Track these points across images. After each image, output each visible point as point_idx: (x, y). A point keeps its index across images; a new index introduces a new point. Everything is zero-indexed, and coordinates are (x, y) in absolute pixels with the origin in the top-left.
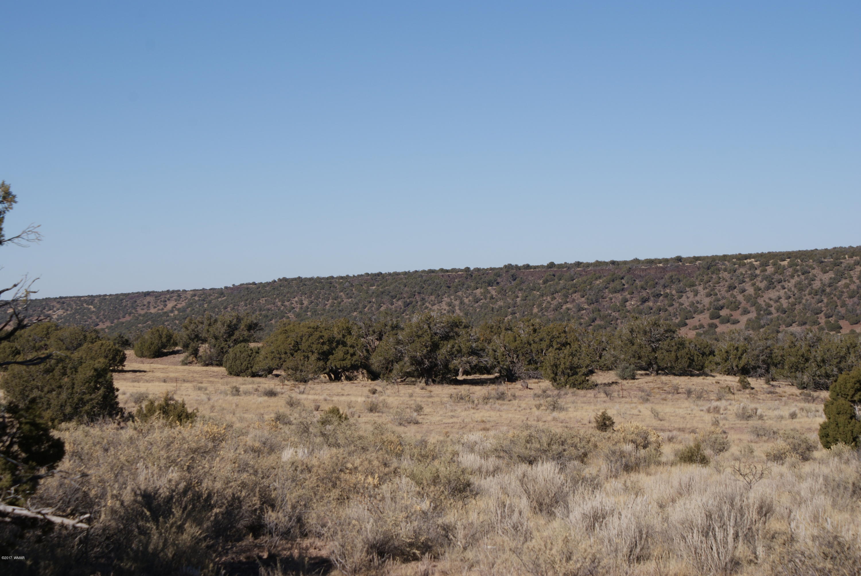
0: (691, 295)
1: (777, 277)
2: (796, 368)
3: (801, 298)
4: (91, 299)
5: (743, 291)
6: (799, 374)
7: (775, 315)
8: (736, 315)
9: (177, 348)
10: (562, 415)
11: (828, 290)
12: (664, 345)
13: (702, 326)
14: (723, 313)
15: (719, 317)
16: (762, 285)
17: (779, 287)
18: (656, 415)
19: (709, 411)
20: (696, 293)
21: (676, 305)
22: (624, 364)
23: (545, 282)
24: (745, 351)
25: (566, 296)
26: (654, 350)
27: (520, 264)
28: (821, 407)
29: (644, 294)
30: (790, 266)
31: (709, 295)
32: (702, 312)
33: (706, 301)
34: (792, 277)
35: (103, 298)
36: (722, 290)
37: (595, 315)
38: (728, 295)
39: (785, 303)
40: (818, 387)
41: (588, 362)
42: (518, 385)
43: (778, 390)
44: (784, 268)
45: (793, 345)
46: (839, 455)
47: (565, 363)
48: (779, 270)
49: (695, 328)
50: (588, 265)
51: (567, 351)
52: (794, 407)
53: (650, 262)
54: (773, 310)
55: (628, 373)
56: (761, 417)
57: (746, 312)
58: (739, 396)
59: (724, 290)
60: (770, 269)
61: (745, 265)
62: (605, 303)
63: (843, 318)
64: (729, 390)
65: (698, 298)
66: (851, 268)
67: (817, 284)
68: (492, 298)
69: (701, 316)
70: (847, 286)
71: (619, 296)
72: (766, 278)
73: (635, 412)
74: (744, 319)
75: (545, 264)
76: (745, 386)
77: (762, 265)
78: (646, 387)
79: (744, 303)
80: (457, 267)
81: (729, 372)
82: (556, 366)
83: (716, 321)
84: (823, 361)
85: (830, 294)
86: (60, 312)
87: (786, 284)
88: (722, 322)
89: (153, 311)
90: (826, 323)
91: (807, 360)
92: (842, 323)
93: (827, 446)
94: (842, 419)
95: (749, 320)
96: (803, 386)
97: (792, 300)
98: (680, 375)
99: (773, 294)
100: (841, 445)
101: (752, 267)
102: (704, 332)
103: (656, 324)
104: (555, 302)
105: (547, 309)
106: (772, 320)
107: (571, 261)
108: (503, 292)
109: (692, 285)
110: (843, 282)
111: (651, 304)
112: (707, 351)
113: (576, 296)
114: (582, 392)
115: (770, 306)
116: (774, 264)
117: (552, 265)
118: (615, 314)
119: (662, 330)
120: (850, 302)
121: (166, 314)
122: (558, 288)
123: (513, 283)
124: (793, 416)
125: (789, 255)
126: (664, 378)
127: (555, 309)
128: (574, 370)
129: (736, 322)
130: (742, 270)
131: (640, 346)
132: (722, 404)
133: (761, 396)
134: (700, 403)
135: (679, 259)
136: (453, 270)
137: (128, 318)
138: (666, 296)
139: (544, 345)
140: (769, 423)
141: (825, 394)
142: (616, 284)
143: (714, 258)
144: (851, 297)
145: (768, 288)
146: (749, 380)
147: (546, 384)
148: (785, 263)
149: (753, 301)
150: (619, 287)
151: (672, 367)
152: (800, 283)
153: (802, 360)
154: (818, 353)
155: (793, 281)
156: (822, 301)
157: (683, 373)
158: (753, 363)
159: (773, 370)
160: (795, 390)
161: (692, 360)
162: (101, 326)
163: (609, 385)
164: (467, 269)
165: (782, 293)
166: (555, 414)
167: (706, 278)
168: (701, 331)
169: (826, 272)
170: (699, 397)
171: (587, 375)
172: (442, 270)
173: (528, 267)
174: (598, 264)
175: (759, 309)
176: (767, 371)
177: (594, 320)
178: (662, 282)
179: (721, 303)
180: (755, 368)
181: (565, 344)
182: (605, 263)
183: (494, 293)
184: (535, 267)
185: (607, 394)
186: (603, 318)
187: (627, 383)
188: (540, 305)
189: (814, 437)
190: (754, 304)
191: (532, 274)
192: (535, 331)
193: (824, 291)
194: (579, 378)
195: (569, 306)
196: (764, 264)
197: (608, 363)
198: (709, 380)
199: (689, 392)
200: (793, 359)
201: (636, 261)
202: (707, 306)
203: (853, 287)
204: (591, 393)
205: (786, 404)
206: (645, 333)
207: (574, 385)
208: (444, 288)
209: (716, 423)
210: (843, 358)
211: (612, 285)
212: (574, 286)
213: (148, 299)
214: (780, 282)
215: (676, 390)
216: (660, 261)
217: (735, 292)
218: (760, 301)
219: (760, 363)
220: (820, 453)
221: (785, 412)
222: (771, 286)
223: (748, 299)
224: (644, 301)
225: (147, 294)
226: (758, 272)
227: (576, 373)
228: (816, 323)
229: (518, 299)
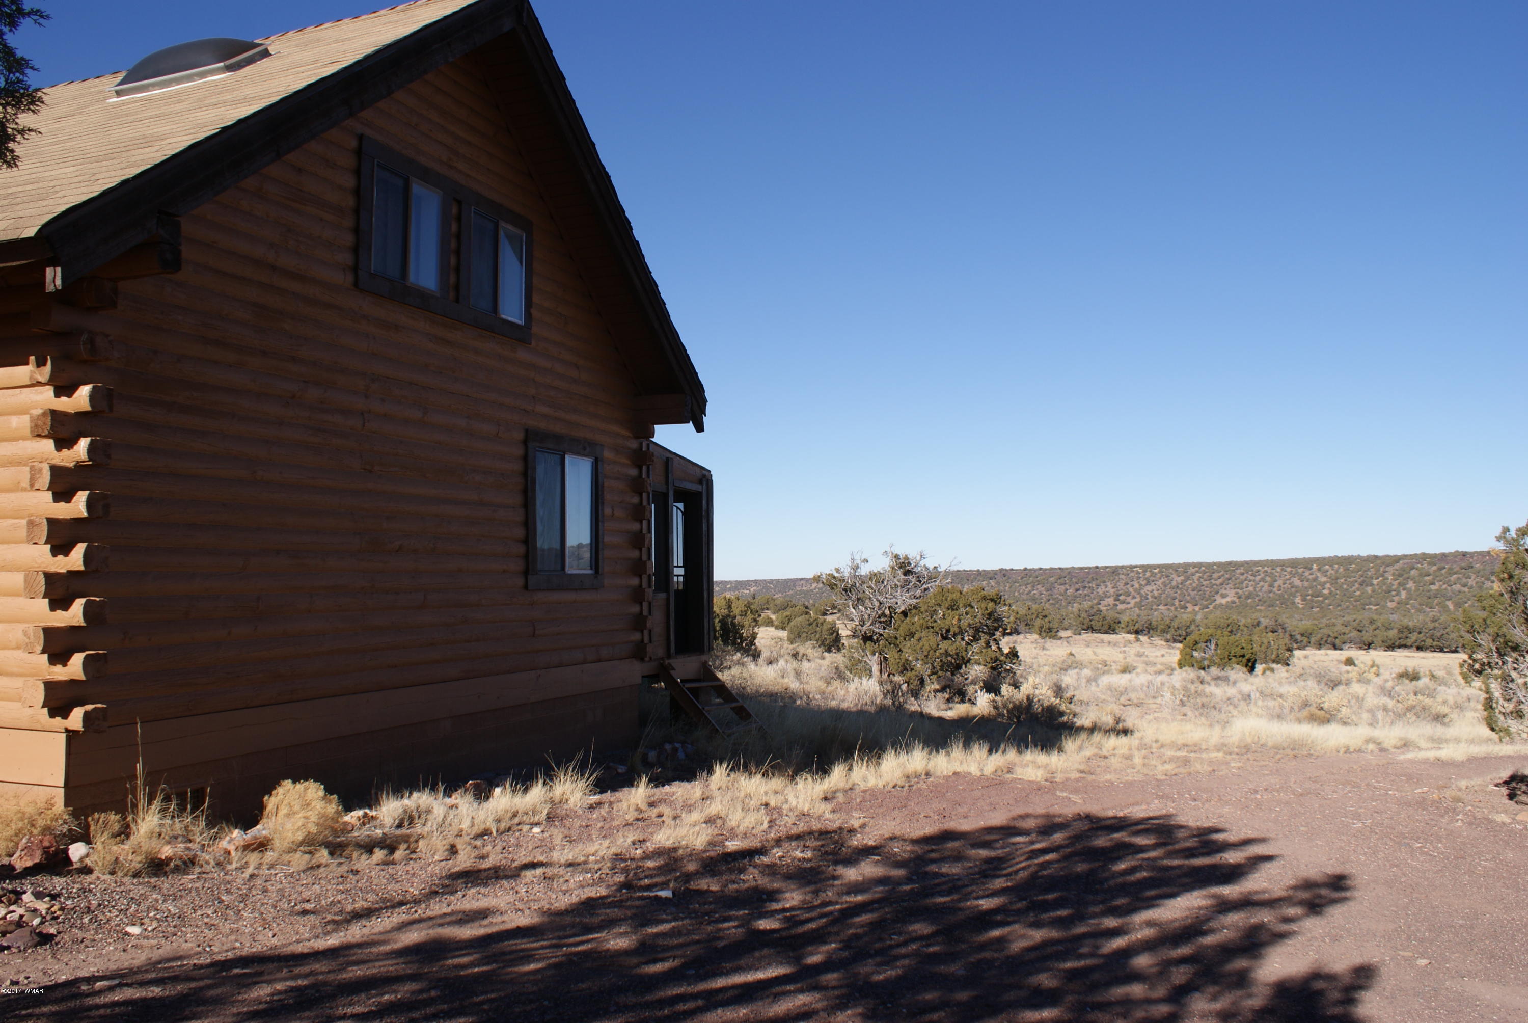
0: (1103, 587)
1: (1152, 578)
2: (1164, 631)
3: (1165, 590)
4: (771, 581)
5: (1132, 586)
6: (1165, 635)
7: (1150, 599)
8: (1129, 599)
9: (835, 611)
10: (1048, 652)
11: (1180, 586)
12: (1096, 618)
13: (1109, 605)
14: (1121, 598)
15: (1119, 600)
16: (1143, 583)
17: (1153, 584)
18: (1095, 653)
19: (1120, 652)
20: (1106, 587)
21: (1095, 593)
22: (1075, 627)
23: (1022, 578)
24: (1137, 622)
25: (1033, 586)
26: (1091, 620)
27: (1008, 568)
28: (1178, 652)
29: (1077, 586)
30: (1160, 572)
31: (1113, 588)
32: (1109, 597)
33: (1112, 591)
34: (1160, 578)
35: (778, 581)
36: (1121, 585)
37: (1050, 597)
38: (1124, 588)
39: (1156, 593)
40: (1175, 641)
41: (1057, 626)
42: (1021, 636)
43: (1154, 642)
44: (1156, 574)
45: (1162, 619)
46: (1186, 671)
47: (1046, 626)
48: (1153, 574)
49: (1106, 606)
50: (1046, 569)
51: (1046, 620)
52: (1163, 651)
53: (1081, 568)
54: (1149, 597)
55: (1077, 632)
56: (1147, 656)
57: (1134, 598)
58: (1135, 645)
59: (1122, 585)
60: (1148, 574)
61: (1133, 571)
62: (1055, 591)
63: (1188, 602)
64: (1130, 642)
65: (1107, 589)
66: (1193, 574)
67: (1174, 583)
68: (992, 586)
69: (1109, 600)
70: (1191, 584)
71: (1063, 587)
72: (1145, 579)
73: (1084, 652)
74: (1133, 602)
75: (1022, 568)
76: (1138, 640)
77: (1143, 572)
78: (1087, 639)
79: (1133, 593)
80: (972, 569)
81: (1129, 632)
82: (1041, 627)
83: (1117, 603)
84: (1178, 628)
85: (1181, 589)
86: (755, 588)
87: (1157, 583)
88: (1121, 603)
89: (804, 588)
90: (1180, 605)
91: (1170, 627)
92: (1188, 605)
93: (1181, 668)
94: (1187, 657)
95: (1136, 602)
96: (1167, 641)
97: (1160, 592)
98: (1104, 633)
99: (1149, 588)
100: (1187, 668)
101: (1138, 573)
102: (1111, 609)
103: (1092, 607)
104: (1027, 590)
105: (1023, 593)
106: (1148, 603)
107: (1036, 567)
108: (998, 583)
109: (1104, 582)
110: (1189, 582)
111: (1080, 592)
112: (1117, 621)
113: (1039, 587)
114: (1055, 641)
115: (1148, 595)
116: (1150, 571)
117: (1025, 569)
118: (1061, 597)
119: (1095, 610)
120: (1192, 593)
121: (812, 591)
122: (1029, 582)
123: (1004, 578)
124: (1163, 656)
125: (1159, 566)
126: (1096, 635)
127: (1028, 594)
128: (1050, 630)
129: (1128, 603)
130: (1132, 574)
131: (1084, 618)
132: (1126, 649)
133: (1146, 645)
134: (1116, 648)
135: (1097, 567)
136: (970, 571)
137: (791, 592)
138: (1089, 588)
139: (1034, 616)
140: (1151, 659)
141: (1180, 646)
142: (1062, 581)
143: (1117, 567)
144: (1193, 590)
145: (1146, 585)
146: (1140, 637)
147: (1035, 636)
148: (1156, 571)
149: (1138, 592)
150: (1063, 582)
151: (1100, 630)
152: (1164, 582)
153: (1167, 627)
154: (1175, 624)
155: (1161, 581)
156: (1176, 593)
157: (1106, 633)
158: (1141, 628)
159: (1151, 632)
160: (1163, 643)
161: (1110, 626)
162: (776, 596)
163: (1068, 638)
164: (978, 570)
165: (1154, 588)
166: (1045, 652)
167: (1112, 578)
168: (1108, 608)
169: (1179, 576)
170: (1115, 645)
171: (1056, 632)
172: (964, 570)
173: (1012, 570)
174: (1051, 569)
175: (1141, 596)
176: (1149, 632)
177: (1049, 600)
178: (1087, 580)
179: (1120, 592)
180: (1142, 631)
181: (1046, 616)
182: (1056, 569)
183: (993, 584)
184: (1016, 570)
185: (1068, 642)
186: (1054, 599)
187: (1077, 637)
188: (1019, 591)
189: (1176, 666)
190: (1139, 593)
191: (1015, 574)
192: (1029, 609)
193: (1178, 587)
194: (1053, 634)
195: (1035, 592)
196: (1145, 571)
197: (1066, 626)
198: (1119, 636)
199: (1109, 643)
200: (1162, 627)
201: (1073, 568)
202: (1112, 593)
203: (1194, 585)
204: (1059, 642)
205: (1159, 650)
206: (1086, 611)
207: (1050, 638)
208: (965, 580)
209: (1125, 658)
210: (1188, 627)
211: (1059, 581)
212: (1038, 581)
213: (802, 582)
214: (1153, 581)
215: (1102, 641)
216: (1086, 568)
217: (1128, 586)
218: (1142, 592)
219: (1145, 628)
220: (1178, 671)
221: (1159, 653)
222: (1148, 583)
223: (1135, 590)
224: (1077, 590)
225: (802, 579)
226: (1141, 575)
227: (1051, 631)
228: (1173, 605)
229: (1007, 588)
